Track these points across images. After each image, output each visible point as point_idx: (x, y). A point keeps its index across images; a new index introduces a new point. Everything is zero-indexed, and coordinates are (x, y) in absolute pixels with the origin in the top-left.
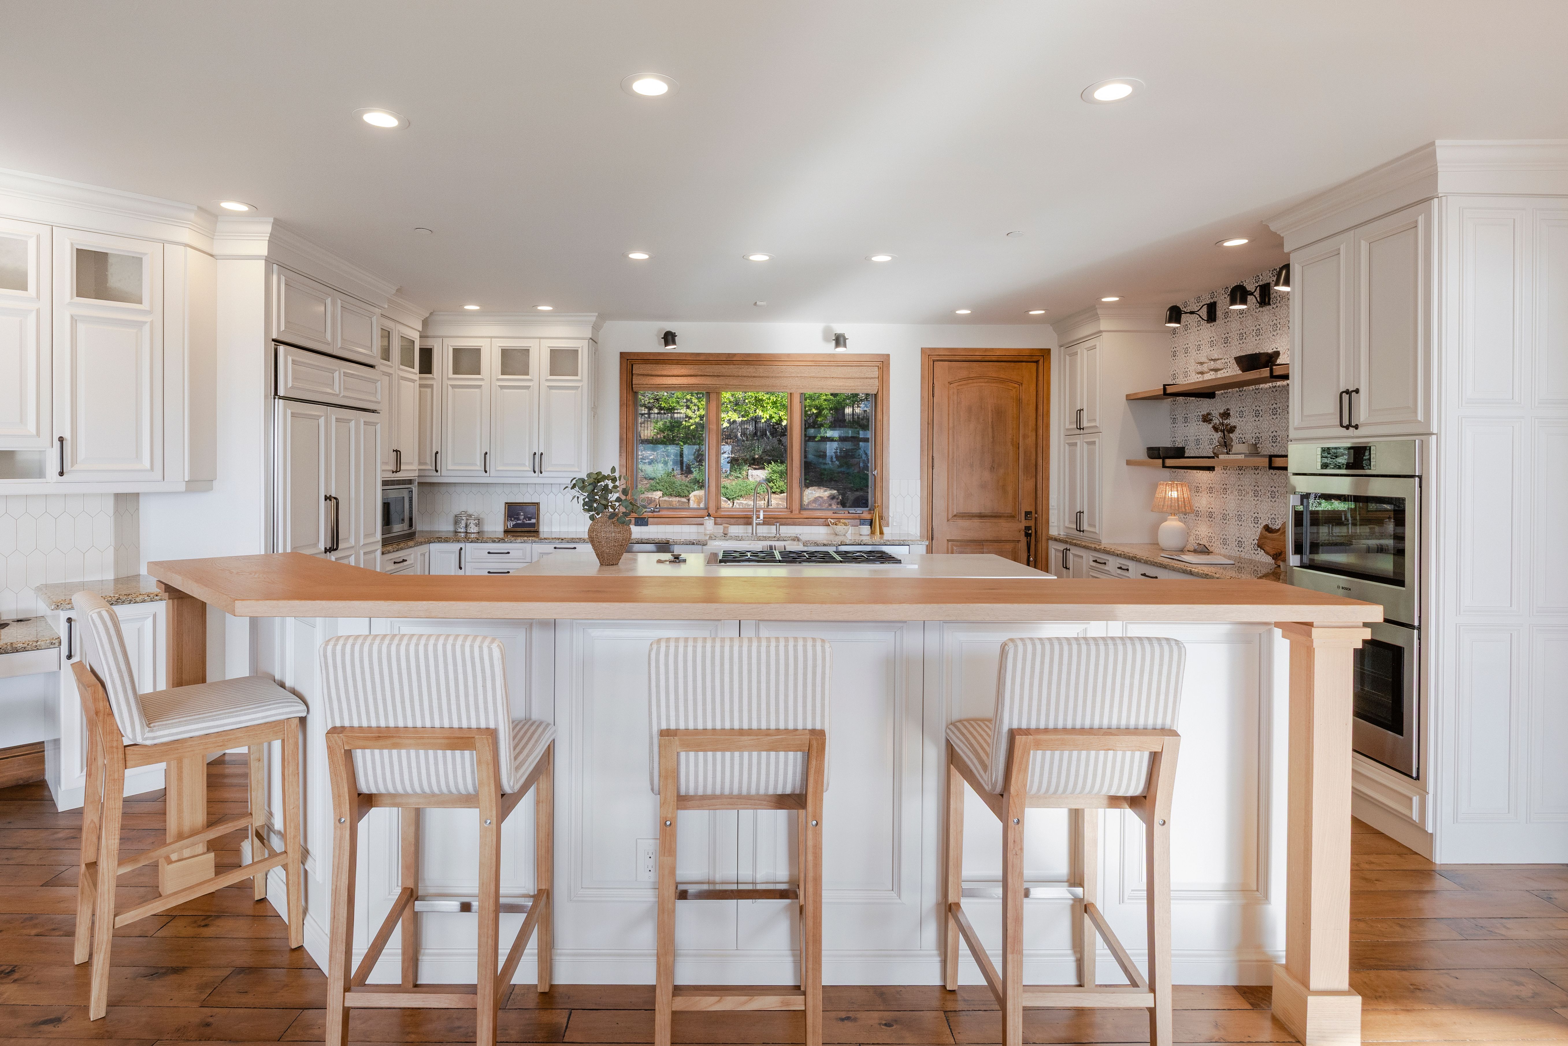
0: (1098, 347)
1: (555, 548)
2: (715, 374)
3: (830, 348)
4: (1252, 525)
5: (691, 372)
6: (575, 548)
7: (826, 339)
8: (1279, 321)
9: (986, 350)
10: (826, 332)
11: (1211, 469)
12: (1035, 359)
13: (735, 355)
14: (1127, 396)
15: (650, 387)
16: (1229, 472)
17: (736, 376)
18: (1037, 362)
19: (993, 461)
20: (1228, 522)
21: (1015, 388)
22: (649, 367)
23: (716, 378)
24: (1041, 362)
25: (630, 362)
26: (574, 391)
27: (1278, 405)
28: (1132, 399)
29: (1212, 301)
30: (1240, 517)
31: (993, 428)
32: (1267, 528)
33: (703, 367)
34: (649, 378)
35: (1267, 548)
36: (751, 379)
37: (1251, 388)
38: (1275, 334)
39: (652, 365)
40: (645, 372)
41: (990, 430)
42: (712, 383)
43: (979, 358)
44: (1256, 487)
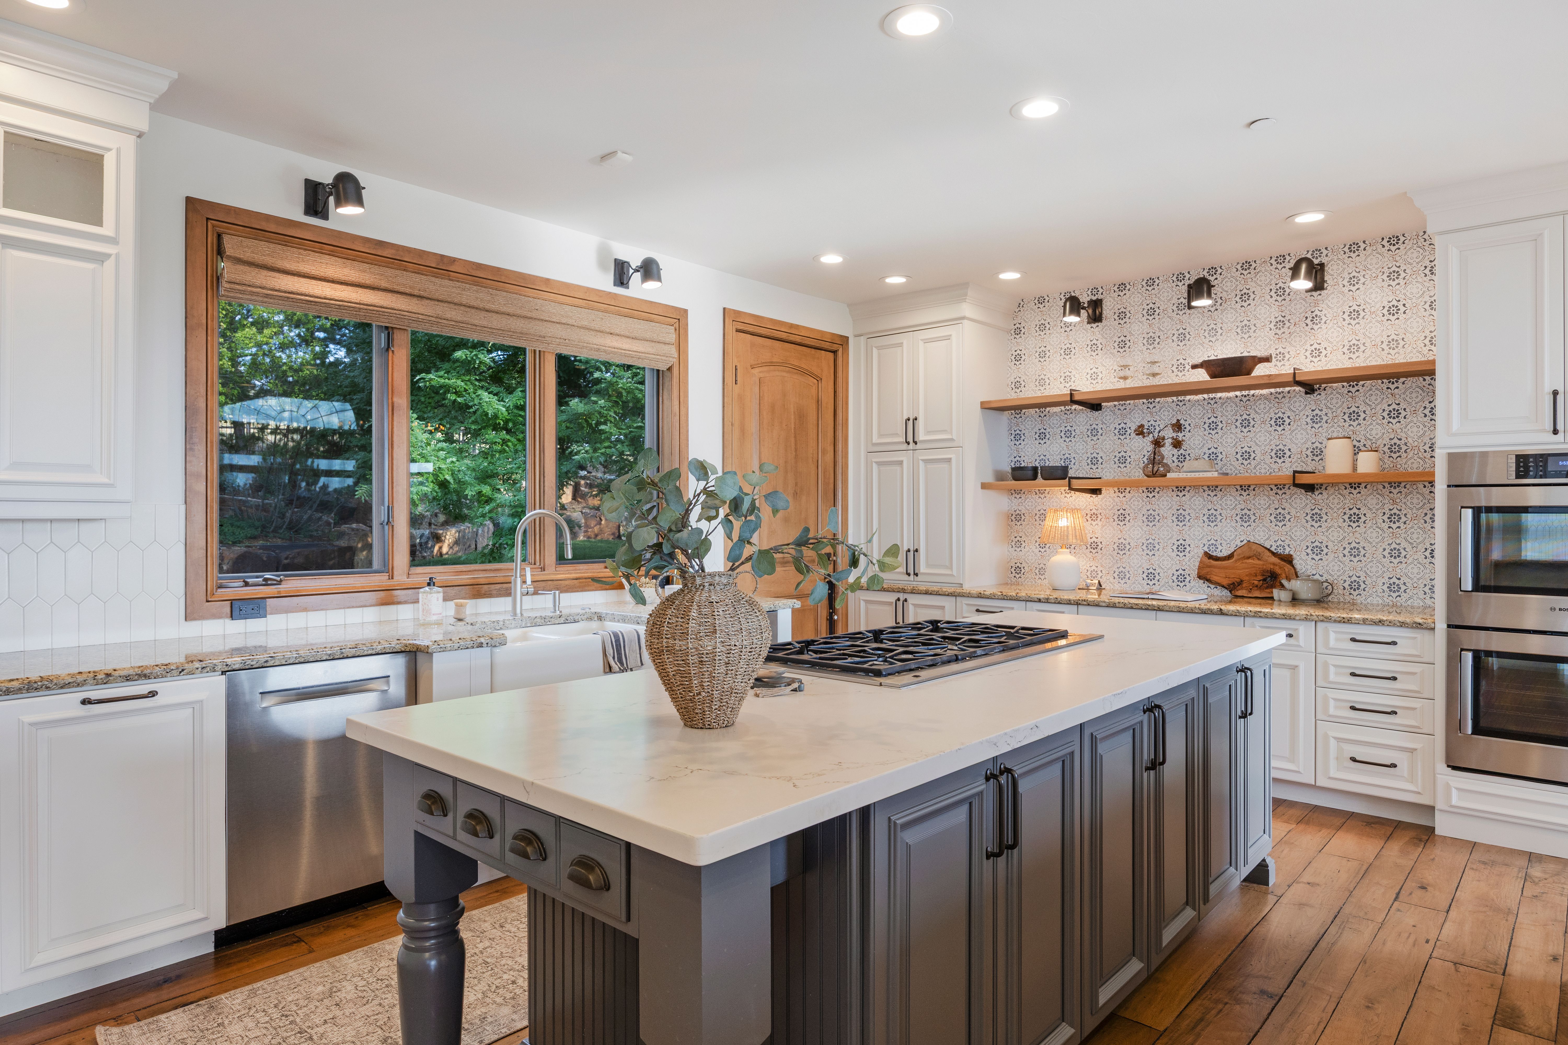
0: (954, 338)
1: (85, 702)
2: (416, 292)
3: (605, 282)
4: (1174, 554)
5: (367, 279)
6: (153, 694)
7: (602, 265)
8: (1219, 325)
9: (792, 326)
10: (603, 252)
11: (1096, 491)
12: (835, 347)
13: (453, 260)
14: (982, 403)
15: (267, 296)
16: (1128, 495)
17: (455, 304)
18: (835, 352)
19: (796, 484)
20: (1128, 553)
21: (814, 384)
22: (263, 246)
23: (415, 301)
24: (840, 353)
25: (213, 226)
26: (90, 266)
27: (1220, 419)
28: (986, 407)
29: (1094, 298)
30: (1151, 547)
31: (795, 437)
32: (1208, 555)
33: (389, 272)
34: (265, 273)
35: (1215, 578)
36: (483, 314)
37: (1169, 399)
38: (1213, 339)
39: (272, 246)
40: (259, 258)
41: (793, 440)
42: (410, 308)
43: (784, 336)
44: (1181, 511)
